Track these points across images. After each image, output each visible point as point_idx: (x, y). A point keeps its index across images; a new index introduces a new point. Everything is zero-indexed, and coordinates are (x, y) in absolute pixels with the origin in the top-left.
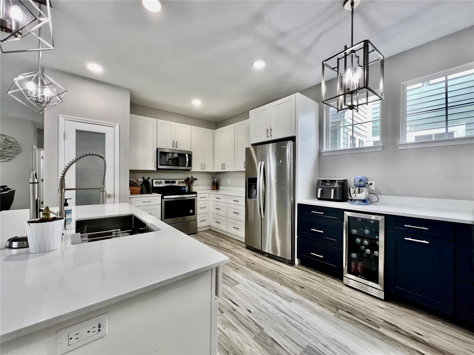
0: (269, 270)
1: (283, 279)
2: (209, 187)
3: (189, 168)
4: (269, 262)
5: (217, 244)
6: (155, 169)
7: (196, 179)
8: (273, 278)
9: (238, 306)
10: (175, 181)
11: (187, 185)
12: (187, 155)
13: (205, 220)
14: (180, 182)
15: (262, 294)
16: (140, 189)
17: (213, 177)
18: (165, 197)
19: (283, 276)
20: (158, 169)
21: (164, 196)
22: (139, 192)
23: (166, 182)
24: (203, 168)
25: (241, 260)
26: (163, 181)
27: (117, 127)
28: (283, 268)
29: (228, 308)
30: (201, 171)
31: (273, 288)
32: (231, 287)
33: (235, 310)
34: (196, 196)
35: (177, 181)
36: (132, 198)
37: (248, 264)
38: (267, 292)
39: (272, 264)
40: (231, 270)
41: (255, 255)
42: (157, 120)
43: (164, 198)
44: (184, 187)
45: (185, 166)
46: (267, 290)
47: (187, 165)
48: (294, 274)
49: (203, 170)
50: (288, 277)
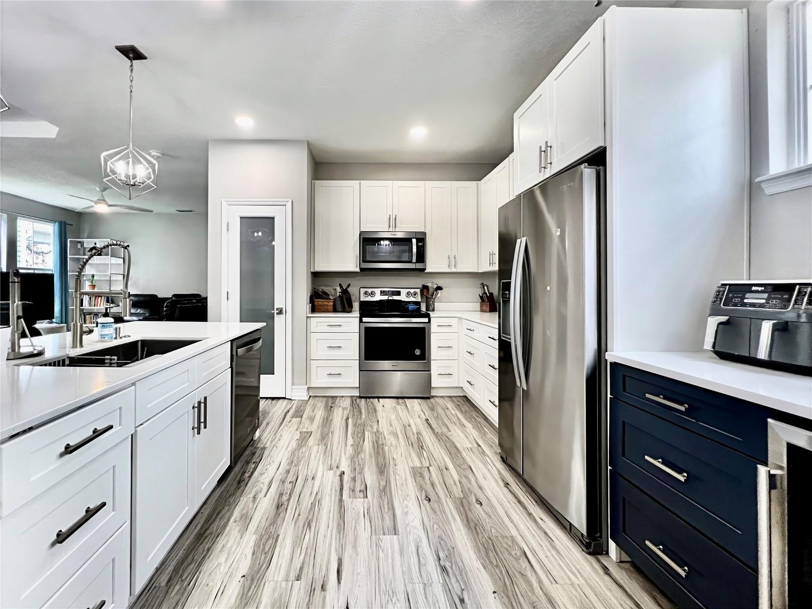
0: (503, 537)
1: (520, 580)
2: (477, 306)
3: (419, 266)
4: (530, 514)
5: (445, 430)
6: (358, 270)
7: (439, 288)
8: (491, 562)
9: (339, 582)
10: (400, 292)
11: (425, 299)
12: (414, 241)
13: (449, 374)
14: (408, 293)
15: (419, 588)
16: (332, 304)
17: (482, 284)
18: (365, 319)
19: (529, 573)
20: (361, 269)
21: (363, 319)
22: (331, 308)
23: (383, 293)
24: (453, 264)
25: (458, 482)
26: (378, 291)
27: (289, 205)
28: (554, 548)
29: (317, 576)
30: (448, 270)
31: (463, 590)
32: (373, 532)
33: (323, 588)
34: (427, 321)
35: (404, 292)
36: (312, 317)
37: (464, 498)
38: (438, 589)
39: (530, 524)
40: (413, 498)
41: (507, 485)
42: (360, 182)
43: (363, 321)
44: (418, 303)
45: (411, 262)
46: (443, 586)
47: (414, 260)
48: (572, 585)
49: (454, 270)
50: (540, 582)
